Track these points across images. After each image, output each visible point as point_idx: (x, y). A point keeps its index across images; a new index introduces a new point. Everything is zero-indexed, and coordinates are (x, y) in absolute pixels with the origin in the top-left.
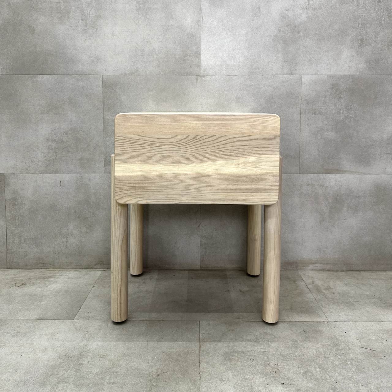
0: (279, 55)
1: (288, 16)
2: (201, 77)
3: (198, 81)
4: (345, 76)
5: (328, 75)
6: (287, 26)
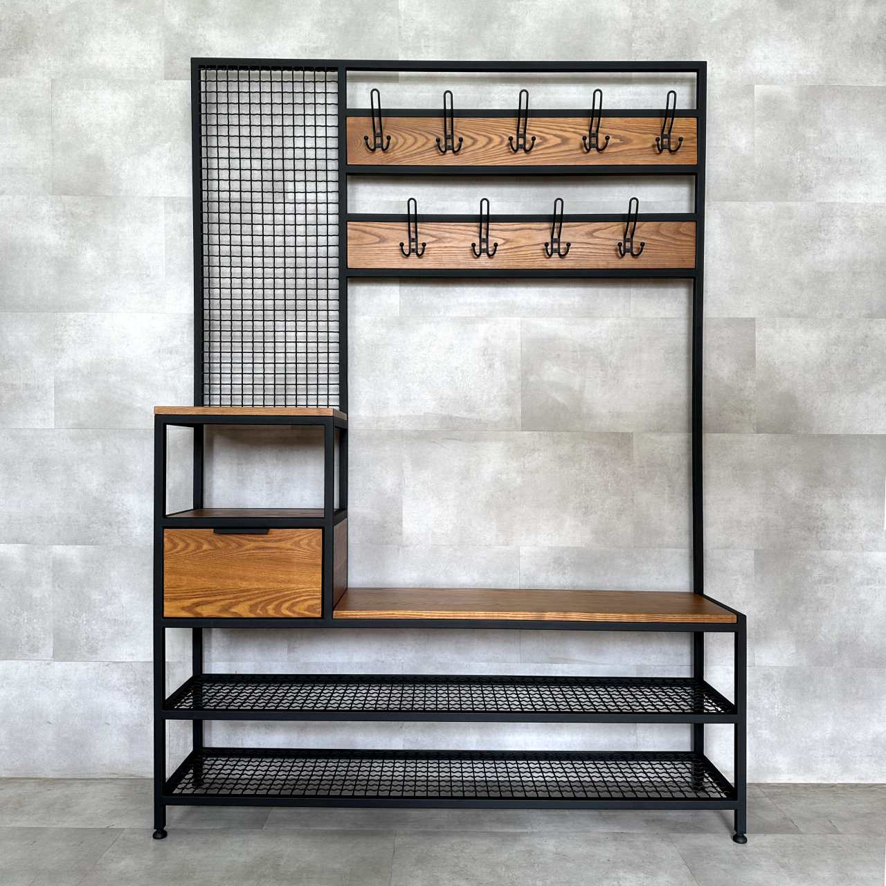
0: (493, 523)
1: (501, 480)
2: (404, 546)
3: (400, 552)
4: (568, 548)
5: (549, 547)
6: (501, 491)
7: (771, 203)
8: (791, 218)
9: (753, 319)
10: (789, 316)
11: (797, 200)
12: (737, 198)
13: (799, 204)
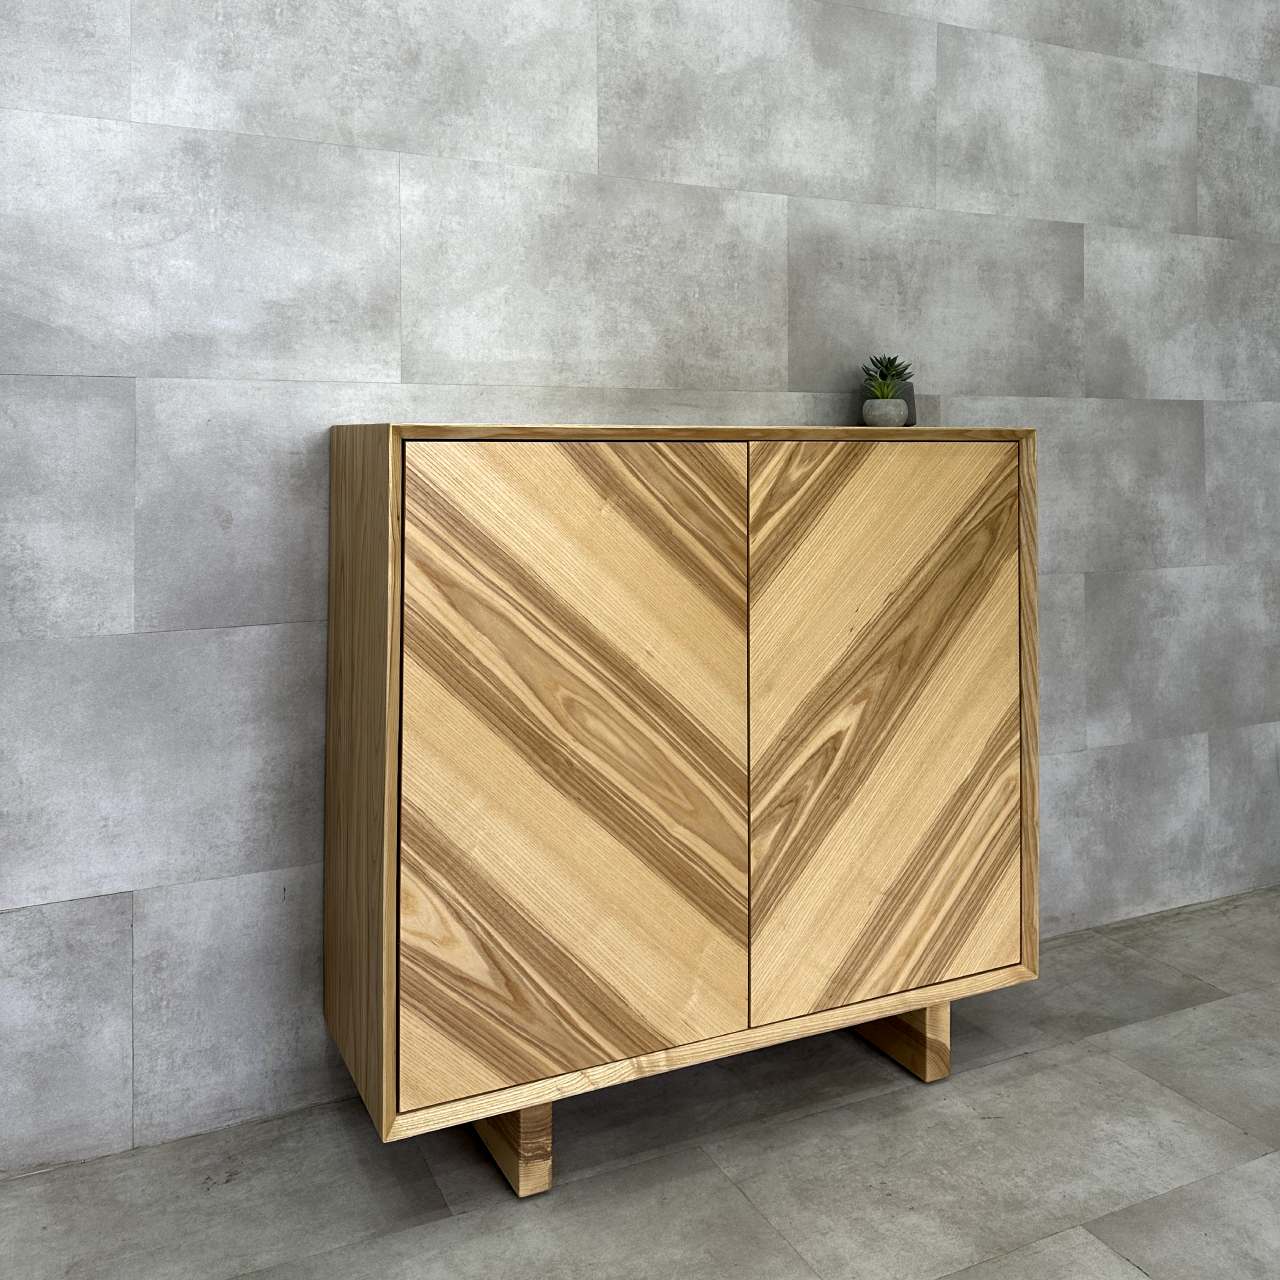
7: (1100, 55)
8: (1121, 81)
9: (1081, 226)
10: (1120, 225)
11: (1128, 57)
12: (1063, 42)
13: (1130, 61)
